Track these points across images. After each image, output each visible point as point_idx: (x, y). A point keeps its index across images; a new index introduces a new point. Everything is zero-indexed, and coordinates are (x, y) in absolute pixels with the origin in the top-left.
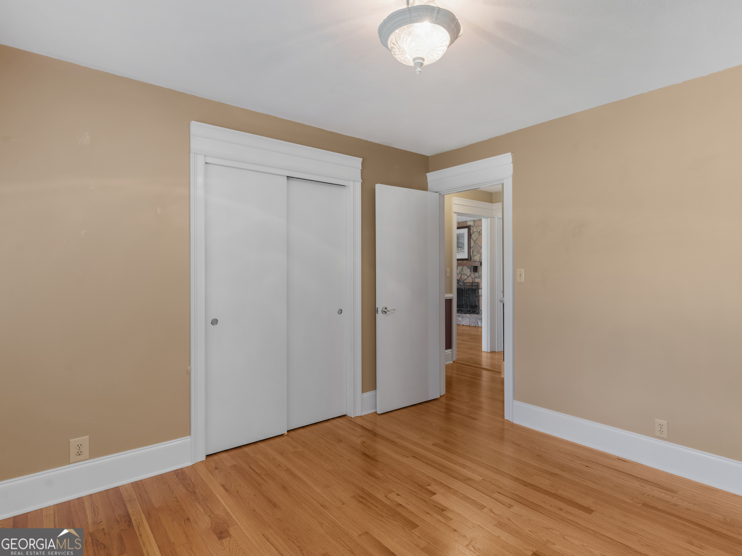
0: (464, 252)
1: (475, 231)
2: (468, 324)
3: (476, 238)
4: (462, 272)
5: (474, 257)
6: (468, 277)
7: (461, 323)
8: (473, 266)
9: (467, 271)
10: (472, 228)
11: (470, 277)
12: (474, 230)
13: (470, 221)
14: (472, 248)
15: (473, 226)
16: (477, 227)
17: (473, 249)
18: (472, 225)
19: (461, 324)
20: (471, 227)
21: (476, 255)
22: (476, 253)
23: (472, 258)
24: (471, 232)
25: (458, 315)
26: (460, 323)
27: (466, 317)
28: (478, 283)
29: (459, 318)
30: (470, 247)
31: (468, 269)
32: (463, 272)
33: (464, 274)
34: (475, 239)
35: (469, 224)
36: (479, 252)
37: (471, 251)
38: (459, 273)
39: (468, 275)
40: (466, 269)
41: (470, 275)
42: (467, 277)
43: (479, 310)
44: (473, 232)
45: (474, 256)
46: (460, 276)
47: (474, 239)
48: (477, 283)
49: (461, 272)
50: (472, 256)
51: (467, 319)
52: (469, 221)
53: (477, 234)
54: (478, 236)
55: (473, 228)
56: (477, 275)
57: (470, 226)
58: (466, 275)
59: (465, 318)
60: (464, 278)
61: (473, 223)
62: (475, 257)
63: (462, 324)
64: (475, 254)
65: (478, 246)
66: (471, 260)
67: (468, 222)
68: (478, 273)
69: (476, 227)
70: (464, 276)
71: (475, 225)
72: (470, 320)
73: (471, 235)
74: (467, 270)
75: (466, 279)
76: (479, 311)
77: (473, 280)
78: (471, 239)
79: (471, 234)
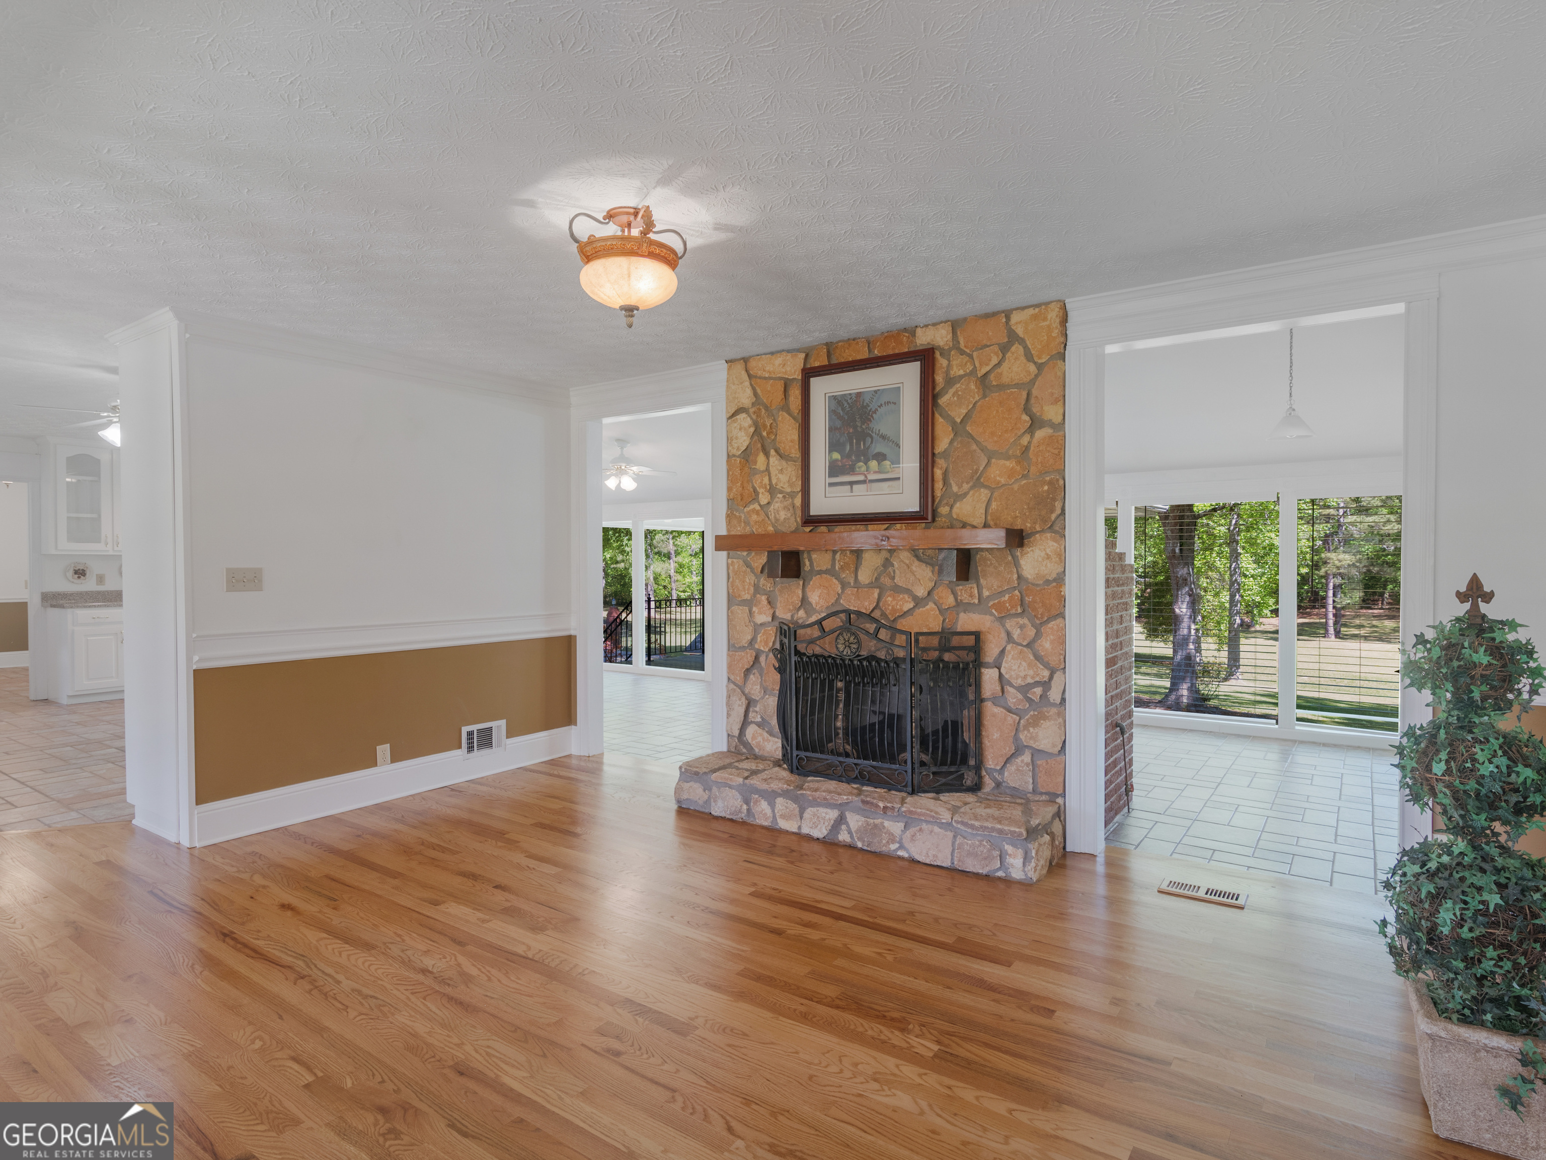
0: (898, 479)
1: (961, 372)
2: (947, 863)
3: (964, 411)
4: (885, 580)
5: (952, 507)
6: (919, 602)
7: (897, 845)
8: (957, 549)
9: (913, 573)
10: (942, 362)
11: (931, 605)
12: (957, 371)
13: (934, 325)
14: (941, 463)
15: (950, 350)
16: (971, 356)
17: (945, 466)
18: (941, 344)
19: (900, 853)
20: (937, 354)
21: (965, 495)
22: (966, 487)
23: (943, 510)
24: (939, 378)
25: (885, 808)
26: (893, 847)
27: (927, 822)
28: (977, 635)
29: (887, 824)
30: (933, 454)
31: (917, 563)
32: (893, 578)
33: (897, 589)
34: (958, 414)
35: (923, 339)
36: (979, 479)
37: (938, 473)
38: (871, 586)
39: (921, 592)
40: (907, 562)
41: (929, 593)
42: (911, 605)
43: (984, 773)
44: (950, 381)
45: (955, 502)
46: (876, 601)
47: (952, 414)
48: (973, 637)
49: (882, 579)
50: (940, 501)
51: (936, 829)
52: (926, 326)
53: (973, 387)
54: (977, 398)
55: (949, 361)
56: (971, 596)
57: (934, 353)
58: (908, 591)
59: (924, 826)
60: (894, 610)
61: (950, 336)
62: (958, 505)
63: (906, 855)
64: (955, 489)
65: (974, 447)
66: (934, 520)
67: (919, 332)
68: (975, 585)
69: (962, 353)
70: (894, 599)
71: (962, 345)
72: (955, 837)
73: (935, 397)
74: (914, 569)
75: (905, 613)
76: (980, 777)
77: (944, 621)
78: (937, 415)
79: (938, 389)
